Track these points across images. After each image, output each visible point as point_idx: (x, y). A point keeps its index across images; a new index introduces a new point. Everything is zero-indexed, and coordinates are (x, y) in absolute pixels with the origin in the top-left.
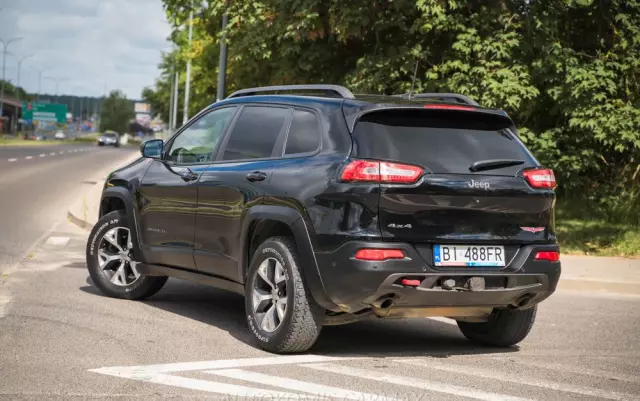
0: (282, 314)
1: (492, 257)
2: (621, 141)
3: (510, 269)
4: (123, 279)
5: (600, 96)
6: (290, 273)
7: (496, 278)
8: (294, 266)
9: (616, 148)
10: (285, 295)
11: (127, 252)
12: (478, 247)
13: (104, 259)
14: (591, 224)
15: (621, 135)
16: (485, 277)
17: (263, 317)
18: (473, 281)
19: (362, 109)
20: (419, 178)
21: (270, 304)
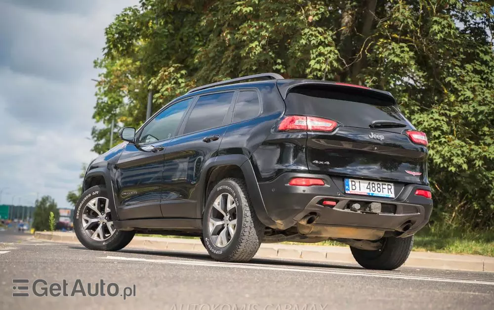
0: (232, 232)
1: (386, 191)
2: (453, 165)
3: (398, 200)
4: (101, 236)
5: (437, 133)
6: (239, 200)
7: (389, 207)
8: (242, 195)
9: (450, 169)
10: (234, 218)
11: (105, 215)
12: (376, 183)
13: (87, 221)
14: (427, 239)
15: (453, 160)
16: (382, 203)
17: (217, 238)
18: (373, 205)
19: (290, 84)
20: (334, 129)
21: (223, 228)
